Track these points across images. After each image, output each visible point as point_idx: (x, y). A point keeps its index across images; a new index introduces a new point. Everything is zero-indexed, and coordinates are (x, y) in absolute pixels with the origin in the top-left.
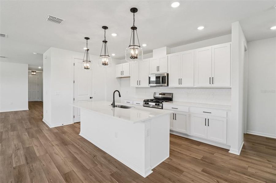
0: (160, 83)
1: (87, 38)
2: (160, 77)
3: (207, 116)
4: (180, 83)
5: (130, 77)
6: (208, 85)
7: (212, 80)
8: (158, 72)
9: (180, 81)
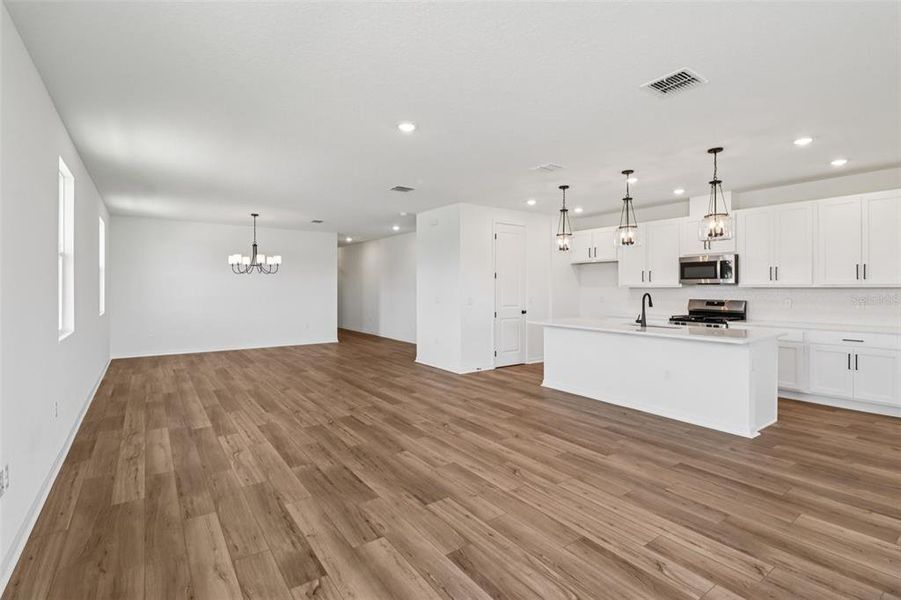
0: (716, 277)
1: (564, 188)
2: (715, 263)
3: (854, 349)
4: (774, 277)
5: (617, 262)
6: (851, 281)
7: (862, 271)
8: (708, 251)
9: (774, 273)
